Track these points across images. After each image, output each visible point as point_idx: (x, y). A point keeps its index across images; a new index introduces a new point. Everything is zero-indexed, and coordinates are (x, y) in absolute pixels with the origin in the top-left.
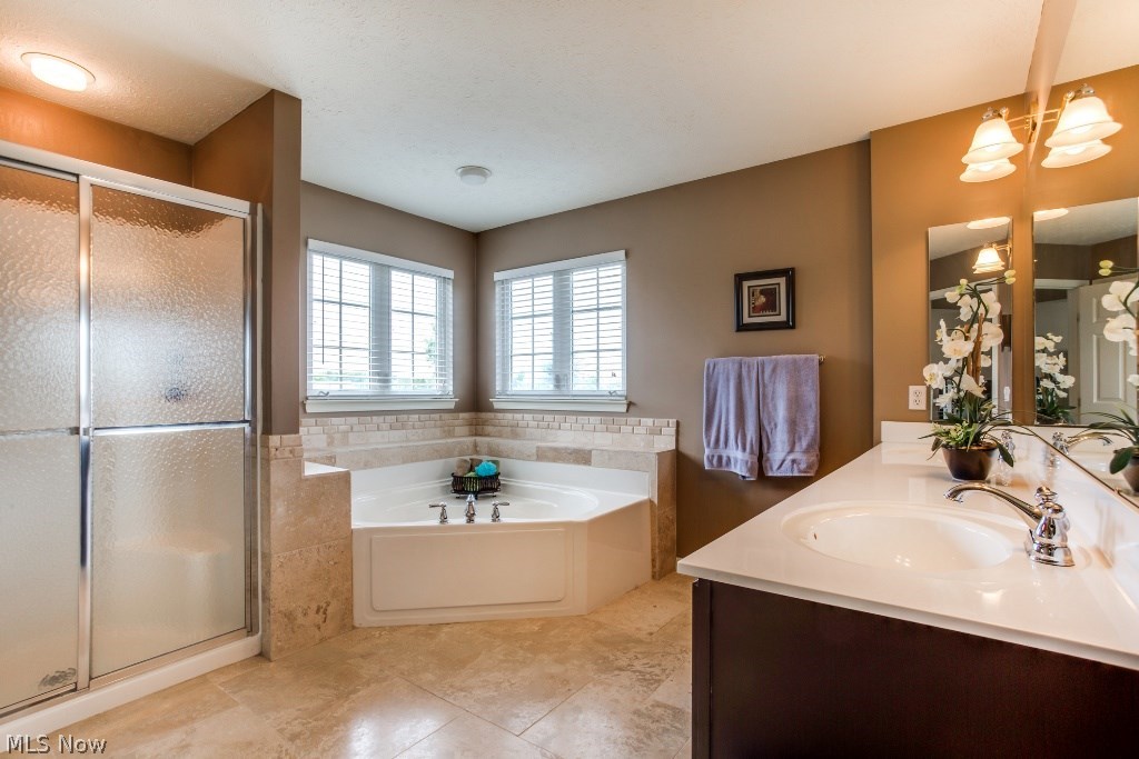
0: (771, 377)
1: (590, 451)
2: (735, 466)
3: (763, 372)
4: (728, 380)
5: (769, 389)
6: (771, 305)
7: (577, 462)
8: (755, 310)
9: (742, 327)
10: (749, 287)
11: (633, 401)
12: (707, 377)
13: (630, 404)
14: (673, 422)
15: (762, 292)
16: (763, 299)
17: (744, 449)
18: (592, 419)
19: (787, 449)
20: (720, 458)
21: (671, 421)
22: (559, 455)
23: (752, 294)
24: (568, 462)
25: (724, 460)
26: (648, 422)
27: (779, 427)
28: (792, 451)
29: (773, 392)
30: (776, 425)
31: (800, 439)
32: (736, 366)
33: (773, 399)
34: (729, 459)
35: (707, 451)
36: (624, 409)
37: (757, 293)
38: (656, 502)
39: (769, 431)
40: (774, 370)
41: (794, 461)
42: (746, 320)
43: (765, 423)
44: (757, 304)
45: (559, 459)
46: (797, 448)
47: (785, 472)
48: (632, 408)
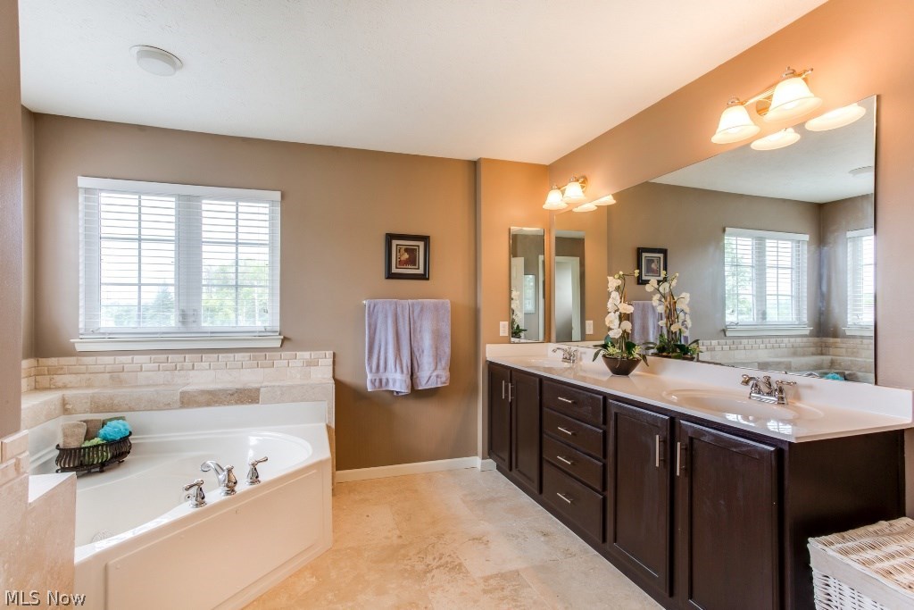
0: (419, 316)
1: (258, 390)
2: (394, 385)
3: (413, 312)
4: (386, 317)
5: (418, 324)
6: (412, 261)
7: (240, 401)
8: (401, 263)
9: (390, 276)
10: (397, 245)
11: (287, 336)
12: (369, 314)
13: (284, 340)
14: (329, 354)
15: (406, 250)
16: (406, 256)
17: (402, 372)
18: (239, 356)
19: (432, 367)
20: (381, 381)
21: (327, 352)
22: (214, 398)
23: (399, 251)
24: (229, 403)
25: (384, 381)
26: (306, 355)
27: (425, 353)
28: (436, 369)
29: (421, 327)
30: (423, 352)
31: (440, 360)
32: (393, 307)
33: (420, 331)
34: (387, 380)
35: (369, 377)
36: (278, 344)
37: (403, 251)
38: (333, 426)
39: (418, 356)
40: (422, 310)
41: (437, 376)
42: (394, 270)
43: (415, 350)
44: (402, 259)
45: (216, 402)
46: (439, 367)
47: (432, 385)
48: (286, 343)
